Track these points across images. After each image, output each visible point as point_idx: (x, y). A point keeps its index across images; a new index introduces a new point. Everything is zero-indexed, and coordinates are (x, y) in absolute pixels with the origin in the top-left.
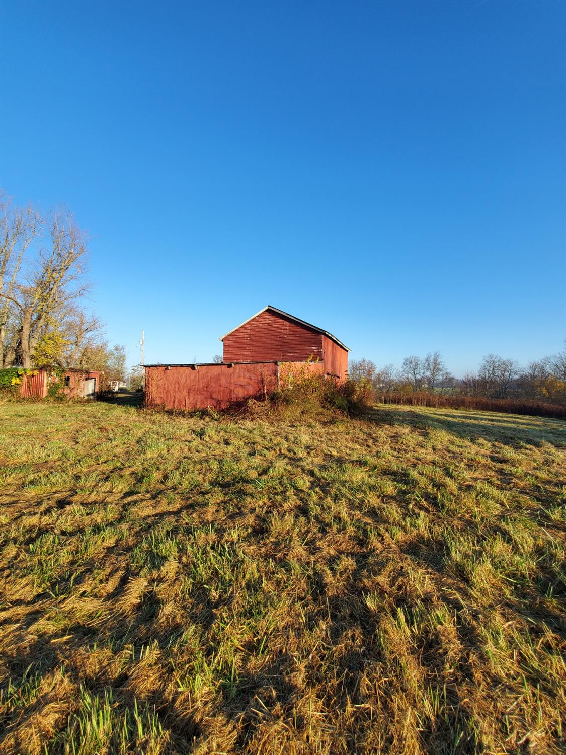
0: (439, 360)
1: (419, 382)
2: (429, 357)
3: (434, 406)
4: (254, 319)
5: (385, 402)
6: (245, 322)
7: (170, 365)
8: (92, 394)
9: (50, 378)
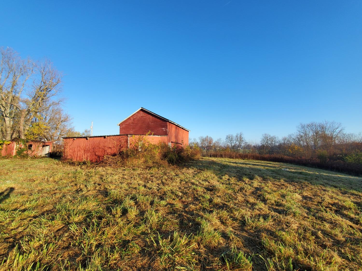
0: (242, 136)
1: (233, 147)
2: (238, 134)
3: (233, 158)
4: (135, 114)
5: (210, 156)
6: (130, 116)
7: (75, 137)
8: (48, 154)
9: (18, 145)
